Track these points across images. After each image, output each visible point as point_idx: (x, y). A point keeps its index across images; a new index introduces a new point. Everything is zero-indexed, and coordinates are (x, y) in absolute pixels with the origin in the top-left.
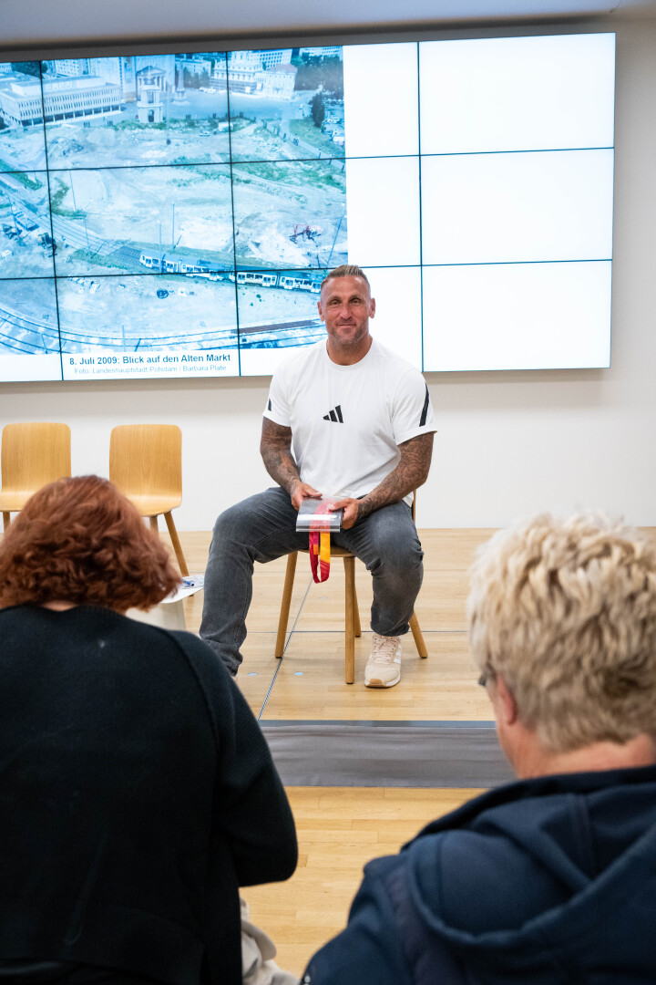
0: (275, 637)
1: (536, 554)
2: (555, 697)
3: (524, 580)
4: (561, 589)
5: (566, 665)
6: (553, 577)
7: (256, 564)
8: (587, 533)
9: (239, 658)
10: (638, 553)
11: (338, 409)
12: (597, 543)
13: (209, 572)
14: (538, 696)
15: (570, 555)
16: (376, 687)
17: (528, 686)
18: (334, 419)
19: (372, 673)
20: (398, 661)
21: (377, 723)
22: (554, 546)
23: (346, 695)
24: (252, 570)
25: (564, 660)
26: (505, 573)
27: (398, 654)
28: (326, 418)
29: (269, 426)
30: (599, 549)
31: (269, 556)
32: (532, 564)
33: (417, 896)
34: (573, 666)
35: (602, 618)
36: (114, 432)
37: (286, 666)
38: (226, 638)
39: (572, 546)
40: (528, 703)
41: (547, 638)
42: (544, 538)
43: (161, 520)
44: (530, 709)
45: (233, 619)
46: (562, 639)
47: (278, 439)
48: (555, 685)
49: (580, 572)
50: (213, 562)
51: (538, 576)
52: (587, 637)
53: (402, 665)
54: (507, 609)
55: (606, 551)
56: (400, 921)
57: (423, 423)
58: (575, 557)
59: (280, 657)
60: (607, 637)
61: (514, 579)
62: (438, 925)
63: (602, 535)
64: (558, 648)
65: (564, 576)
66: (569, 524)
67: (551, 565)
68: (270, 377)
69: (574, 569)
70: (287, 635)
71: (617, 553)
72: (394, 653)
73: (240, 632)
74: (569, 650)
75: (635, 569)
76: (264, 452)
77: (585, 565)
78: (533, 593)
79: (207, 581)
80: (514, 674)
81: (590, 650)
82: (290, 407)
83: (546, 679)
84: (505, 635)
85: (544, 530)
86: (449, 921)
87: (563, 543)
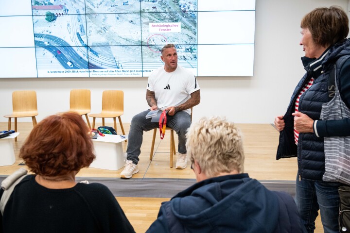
0: (150, 154)
1: (202, 126)
2: (210, 163)
3: (200, 133)
4: (209, 133)
5: (212, 153)
6: (207, 131)
7: (144, 132)
8: (215, 119)
9: (138, 160)
10: (229, 125)
11: (169, 85)
12: (218, 122)
13: (130, 133)
14: (205, 163)
15: (211, 125)
16: (179, 169)
17: (203, 160)
18: (167, 89)
19: (178, 165)
20: (186, 161)
21: (179, 179)
22: (207, 123)
23: (170, 171)
24: (142, 133)
25: (211, 152)
26: (195, 132)
27: (186, 159)
28: (165, 88)
29: (148, 91)
30: (219, 124)
31: (148, 129)
32: (201, 129)
33: (173, 208)
34: (214, 153)
35: (221, 140)
36: (103, 92)
37: (153, 162)
38: (134, 153)
39: (211, 123)
40: (203, 165)
41: (206, 147)
42: (204, 122)
43: (117, 119)
44: (204, 167)
45: (136, 148)
46: (210, 147)
47: (151, 95)
48: (209, 159)
49: (214, 129)
50: (131, 131)
51: (204, 131)
52: (217, 145)
53: (187, 163)
54: (195, 141)
55: (221, 124)
56: (168, 217)
57: (196, 87)
58: (213, 126)
59: (151, 160)
60: (223, 146)
61: (197, 133)
62: (178, 215)
63: (219, 120)
64: (210, 149)
65: (210, 130)
66: (210, 118)
67: (206, 128)
68: (148, 77)
69: (213, 128)
70: (154, 154)
71: (224, 125)
72: (185, 159)
73: (139, 152)
74: (213, 149)
75: (229, 128)
76: (147, 98)
77: (215, 127)
78: (202, 135)
79: (129, 136)
80: (199, 158)
81: (218, 149)
82: (154, 86)
83: (207, 157)
84: (196, 148)
85: (204, 120)
86: (180, 214)
87: (209, 123)
